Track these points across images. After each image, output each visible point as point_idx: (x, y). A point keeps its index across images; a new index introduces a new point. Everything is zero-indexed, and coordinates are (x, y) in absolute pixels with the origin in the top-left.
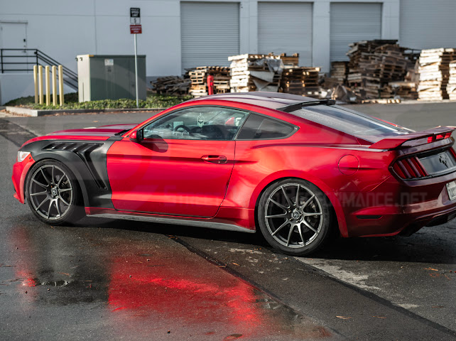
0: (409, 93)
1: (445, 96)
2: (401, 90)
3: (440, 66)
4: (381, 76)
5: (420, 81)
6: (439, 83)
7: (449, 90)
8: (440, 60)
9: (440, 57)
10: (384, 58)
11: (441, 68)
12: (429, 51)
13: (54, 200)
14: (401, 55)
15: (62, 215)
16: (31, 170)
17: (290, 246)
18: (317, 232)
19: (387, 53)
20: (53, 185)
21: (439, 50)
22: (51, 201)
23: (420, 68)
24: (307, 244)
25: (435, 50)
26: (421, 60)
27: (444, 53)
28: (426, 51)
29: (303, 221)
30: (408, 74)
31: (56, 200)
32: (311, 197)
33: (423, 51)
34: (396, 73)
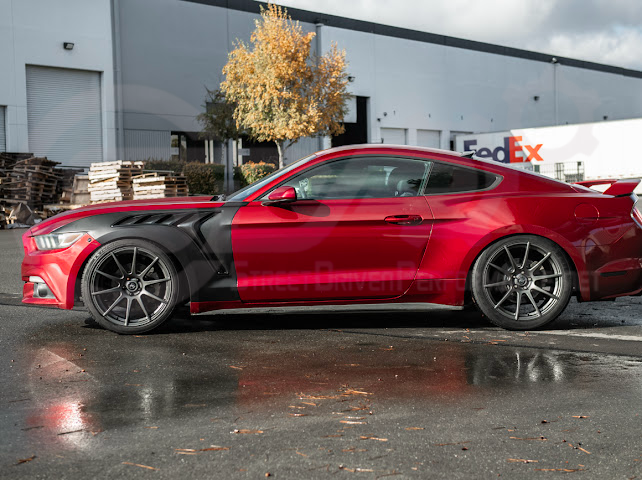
3: (118, 183)
4: (27, 198)
5: (91, 202)
8: (118, 174)
9: (118, 171)
10: (30, 174)
11: (119, 185)
12: (101, 164)
13: (133, 298)
14: (51, 171)
15: (153, 318)
16: (93, 257)
17: (521, 319)
18: (555, 297)
19: (34, 168)
20: (131, 277)
21: (115, 162)
22: (130, 300)
23: (89, 185)
24: (543, 313)
25: (110, 163)
26: (91, 176)
27: (123, 166)
28: (97, 164)
29: (533, 286)
30: (64, 195)
31: (138, 298)
32: (546, 256)
33: (93, 165)
34: (45, 194)
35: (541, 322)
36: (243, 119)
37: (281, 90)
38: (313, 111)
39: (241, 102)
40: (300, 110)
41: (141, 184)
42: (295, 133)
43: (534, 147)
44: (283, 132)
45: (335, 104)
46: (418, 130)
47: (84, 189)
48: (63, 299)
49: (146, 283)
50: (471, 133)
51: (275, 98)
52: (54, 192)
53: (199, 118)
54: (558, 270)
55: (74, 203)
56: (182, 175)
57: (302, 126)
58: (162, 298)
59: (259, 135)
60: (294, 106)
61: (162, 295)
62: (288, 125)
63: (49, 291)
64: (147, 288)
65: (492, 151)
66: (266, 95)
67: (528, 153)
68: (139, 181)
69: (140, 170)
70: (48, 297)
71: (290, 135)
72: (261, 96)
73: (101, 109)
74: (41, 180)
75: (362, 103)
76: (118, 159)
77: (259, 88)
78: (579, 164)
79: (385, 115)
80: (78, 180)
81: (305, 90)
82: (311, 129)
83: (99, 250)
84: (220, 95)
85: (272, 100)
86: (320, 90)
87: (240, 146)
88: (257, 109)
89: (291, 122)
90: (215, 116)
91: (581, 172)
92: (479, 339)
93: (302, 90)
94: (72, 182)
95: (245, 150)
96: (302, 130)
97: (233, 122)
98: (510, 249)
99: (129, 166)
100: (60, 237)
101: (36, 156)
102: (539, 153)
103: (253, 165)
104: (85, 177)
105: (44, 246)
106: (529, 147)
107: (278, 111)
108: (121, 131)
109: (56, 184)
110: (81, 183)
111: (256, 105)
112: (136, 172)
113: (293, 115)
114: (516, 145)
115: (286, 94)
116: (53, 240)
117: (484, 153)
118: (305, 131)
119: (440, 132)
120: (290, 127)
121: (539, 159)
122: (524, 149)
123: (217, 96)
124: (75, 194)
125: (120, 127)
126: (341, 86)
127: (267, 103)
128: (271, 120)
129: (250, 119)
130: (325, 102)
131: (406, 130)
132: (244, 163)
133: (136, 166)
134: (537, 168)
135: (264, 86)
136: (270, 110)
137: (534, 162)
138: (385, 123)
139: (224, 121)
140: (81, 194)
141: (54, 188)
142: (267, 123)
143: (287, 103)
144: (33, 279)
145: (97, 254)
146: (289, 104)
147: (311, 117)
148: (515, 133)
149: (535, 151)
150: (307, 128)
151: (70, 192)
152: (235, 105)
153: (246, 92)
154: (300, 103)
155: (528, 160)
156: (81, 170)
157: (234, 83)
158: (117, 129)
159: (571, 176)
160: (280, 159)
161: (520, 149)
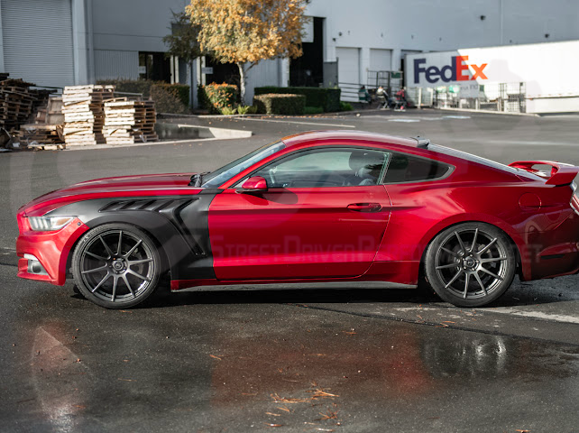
0: (49, 137)
1: (100, 139)
2: (38, 134)
3: (90, 106)
4: (5, 117)
5: (65, 123)
6: (91, 125)
7: (106, 132)
8: (90, 98)
9: (90, 94)
10: (7, 95)
11: (92, 108)
12: (74, 88)
13: (119, 276)
14: (26, 92)
15: (137, 294)
16: (83, 239)
17: (469, 297)
18: (499, 278)
19: (10, 90)
20: (117, 257)
21: (87, 87)
22: (116, 278)
23: (63, 108)
24: (489, 292)
25: (83, 87)
26: (65, 98)
27: (94, 90)
28: (70, 88)
29: (480, 268)
30: (39, 115)
31: (124, 276)
32: (493, 241)
33: (66, 88)
34: (21, 113)
35: (487, 301)
36: (207, 42)
37: (243, 15)
38: (272, 36)
39: (205, 25)
40: (261, 34)
41: (112, 108)
42: (255, 56)
43: (479, 66)
44: (245, 55)
45: (293, 28)
46: (371, 49)
47: (58, 110)
48: (55, 276)
49: (131, 263)
50: (420, 52)
51: (237, 22)
52: (30, 112)
53: (165, 39)
54: (503, 254)
55: (49, 123)
56: (151, 99)
57: (262, 50)
58: (145, 276)
59: (221, 57)
60: (255, 30)
61: (145, 274)
62: (249, 48)
63: (42, 268)
64: (132, 267)
65: (440, 69)
66: (228, 19)
67: (473, 72)
68: (110, 104)
69: (110, 94)
70: (41, 274)
71: (251, 58)
72: (224, 21)
73: (72, 30)
74: (17, 101)
75: (319, 23)
76: (89, 84)
77: (222, 13)
78: (521, 84)
79: (340, 34)
80: (52, 101)
81: (265, 15)
82: (271, 52)
83: (88, 233)
84: (185, 18)
85: (234, 24)
86: (279, 14)
87: (203, 66)
88: (220, 33)
89: (252, 46)
90: (180, 39)
91: (523, 92)
92: (432, 319)
93: (262, 16)
94: (47, 102)
95: (208, 68)
96: (263, 53)
97: (197, 45)
98: (461, 234)
99: (100, 90)
100: (52, 220)
101: (11, 77)
102: (485, 71)
103: (216, 86)
104: (59, 98)
105: (37, 227)
106: (474, 66)
107: (240, 35)
108: (91, 51)
109: (30, 105)
110: (55, 104)
111: (219, 28)
112: (107, 96)
113: (254, 39)
114: (463, 63)
115: (247, 19)
116: (45, 222)
117: (433, 71)
118: (266, 54)
119: (391, 51)
120: (252, 50)
121: (484, 77)
122: (470, 68)
123: (182, 18)
124: (50, 115)
125: (91, 47)
126: (300, 10)
127: (230, 27)
128: (234, 43)
129: (213, 42)
130: (284, 26)
131: (359, 49)
132: (207, 84)
133: (107, 90)
134: (482, 88)
135: (227, 10)
136: (233, 34)
137: (479, 80)
138: (340, 43)
139: (188, 42)
140: (55, 114)
141: (30, 108)
142: (230, 47)
143: (249, 27)
144: (27, 256)
145: (86, 236)
146: (251, 29)
147: (271, 41)
148: (462, 52)
149: (480, 70)
150: (267, 51)
151: (45, 113)
152: (199, 28)
153: (209, 16)
154: (261, 27)
155: (474, 78)
156: (55, 91)
157: (198, 7)
158: (88, 50)
159: (513, 96)
160: (242, 80)
161: (466, 67)
